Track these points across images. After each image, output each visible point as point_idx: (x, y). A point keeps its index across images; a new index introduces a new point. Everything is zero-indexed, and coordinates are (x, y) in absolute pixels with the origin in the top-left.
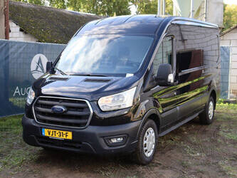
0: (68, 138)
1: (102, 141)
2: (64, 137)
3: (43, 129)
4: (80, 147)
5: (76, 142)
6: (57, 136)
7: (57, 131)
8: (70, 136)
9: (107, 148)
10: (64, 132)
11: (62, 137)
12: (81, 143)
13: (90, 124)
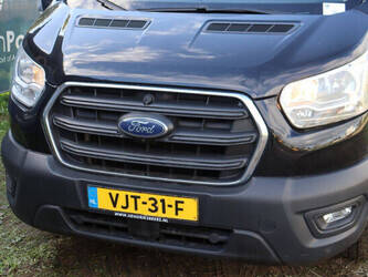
0: (182, 216)
1: (299, 224)
2: (170, 214)
3: (90, 190)
4: (220, 244)
5: (211, 230)
6: (144, 211)
7: (145, 197)
8: (190, 211)
9: (314, 243)
10: (170, 200)
11: (159, 213)
12: (229, 232)
13: (258, 172)
